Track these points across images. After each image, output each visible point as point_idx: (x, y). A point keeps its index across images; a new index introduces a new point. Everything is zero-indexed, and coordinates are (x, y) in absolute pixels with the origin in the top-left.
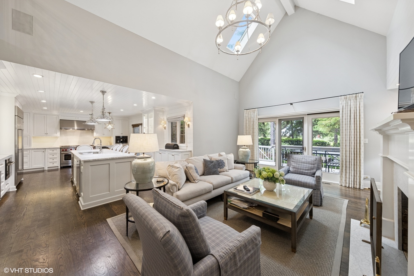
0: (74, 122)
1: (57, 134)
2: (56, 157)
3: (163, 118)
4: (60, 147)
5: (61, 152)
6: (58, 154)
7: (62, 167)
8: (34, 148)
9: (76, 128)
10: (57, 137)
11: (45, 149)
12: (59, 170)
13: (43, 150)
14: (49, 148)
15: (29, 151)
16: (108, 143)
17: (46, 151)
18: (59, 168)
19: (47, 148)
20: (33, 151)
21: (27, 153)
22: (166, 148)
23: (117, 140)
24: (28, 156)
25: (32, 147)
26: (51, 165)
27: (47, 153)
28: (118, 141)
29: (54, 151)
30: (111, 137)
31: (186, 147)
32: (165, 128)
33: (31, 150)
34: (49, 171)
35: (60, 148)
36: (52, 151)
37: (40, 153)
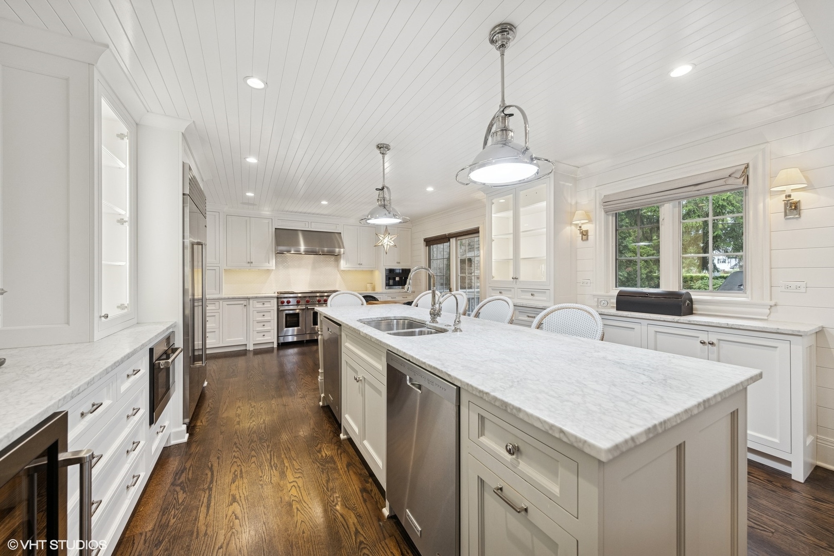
0: (297, 236)
1: (271, 262)
2: (270, 318)
3: (573, 203)
4: (276, 295)
5: (278, 306)
6: (272, 311)
7: (280, 344)
8: (227, 296)
9: (302, 248)
10: (269, 271)
11: (248, 299)
12: (275, 351)
13: (244, 302)
14: (256, 298)
15: (217, 303)
16: (369, 285)
17: (249, 304)
18: (275, 346)
19: (252, 298)
20: (225, 303)
21: (214, 308)
22: (618, 309)
23: (389, 279)
24: (217, 314)
25: (224, 294)
26: (260, 339)
27: (251, 309)
28: (391, 282)
29: (265, 305)
30: (372, 272)
31: (768, 311)
32: (585, 235)
33: (221, 302)
34: (257, 352)
35: (278, 298)
36: (260, 305)
37: (238, 309)
